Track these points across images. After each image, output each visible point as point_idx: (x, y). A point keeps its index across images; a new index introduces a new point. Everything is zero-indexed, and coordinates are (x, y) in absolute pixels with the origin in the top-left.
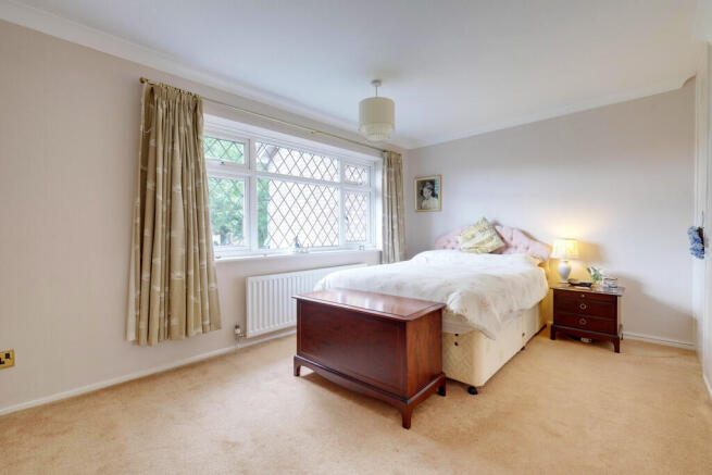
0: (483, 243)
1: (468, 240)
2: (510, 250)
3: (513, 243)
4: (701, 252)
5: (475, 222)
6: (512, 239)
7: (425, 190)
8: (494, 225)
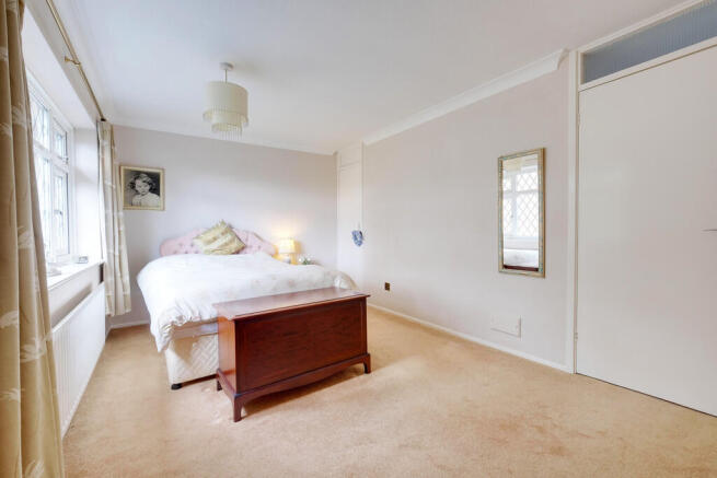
0: (226, 244)
1: (209, 242)
2: (247, 250)
3: (249, 243)
4: (360, 243)
5: (214, 224)
6: (247, 240)
7: (139, 183)
8: (230, 229)
